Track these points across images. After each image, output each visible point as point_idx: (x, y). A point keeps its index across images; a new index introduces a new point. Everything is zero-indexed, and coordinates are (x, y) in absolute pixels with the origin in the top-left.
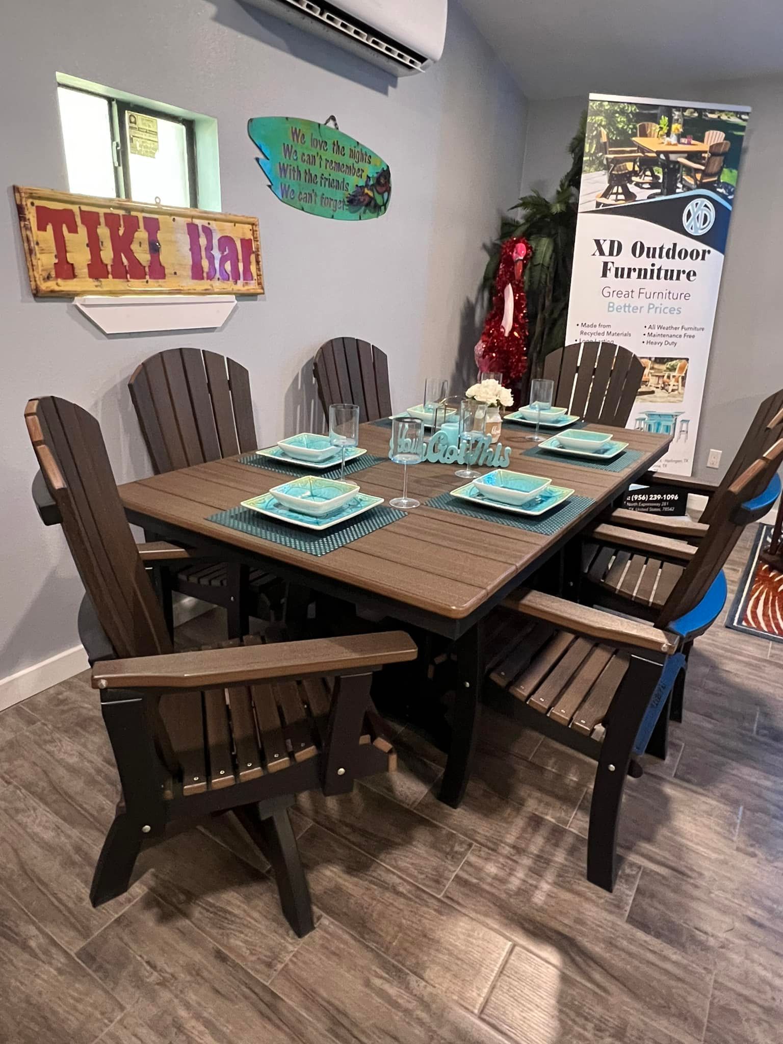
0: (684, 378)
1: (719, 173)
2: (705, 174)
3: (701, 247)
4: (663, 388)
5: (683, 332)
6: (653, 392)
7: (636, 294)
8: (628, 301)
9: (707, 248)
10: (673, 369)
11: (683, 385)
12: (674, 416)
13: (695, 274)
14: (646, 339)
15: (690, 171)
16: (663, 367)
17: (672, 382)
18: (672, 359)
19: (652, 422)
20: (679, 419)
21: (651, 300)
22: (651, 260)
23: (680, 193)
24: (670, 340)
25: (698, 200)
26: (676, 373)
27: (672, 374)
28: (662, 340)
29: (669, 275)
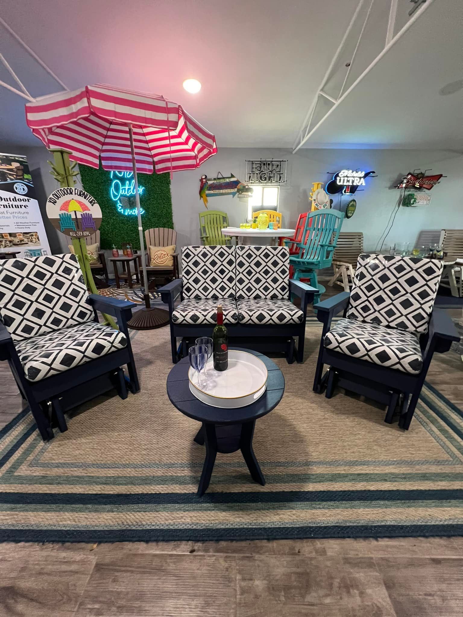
0: (38, 238)
1: (23, 175)
2: (17, 175)
3: (26, 198)
4: (31, 242)
5: (31, 224)
6: (27, 243)
7: (5, 213)
8: (3, 215)
9: (29, 198)
10: (32, 235)
11: (39, 240)
12: (40, 250)
13: (27, 206)
14: (17, 227)
15: (10, 174)
16: (28, 235)
17: (34, 240)
18: (31, 233)
19: (32, 253)
20: (42, 251)
21: (13, 215)
22: (8, 202)
23: (9, 181)
24: (27, 227)
25: (19, 184)
26: (34, 237)
27: (33, 237)
28: (24, 227)
29: (16, 206)
